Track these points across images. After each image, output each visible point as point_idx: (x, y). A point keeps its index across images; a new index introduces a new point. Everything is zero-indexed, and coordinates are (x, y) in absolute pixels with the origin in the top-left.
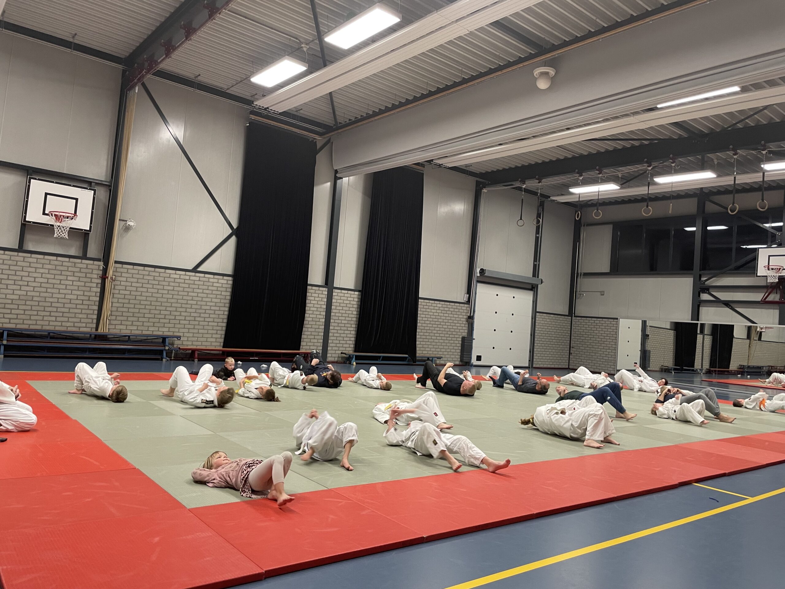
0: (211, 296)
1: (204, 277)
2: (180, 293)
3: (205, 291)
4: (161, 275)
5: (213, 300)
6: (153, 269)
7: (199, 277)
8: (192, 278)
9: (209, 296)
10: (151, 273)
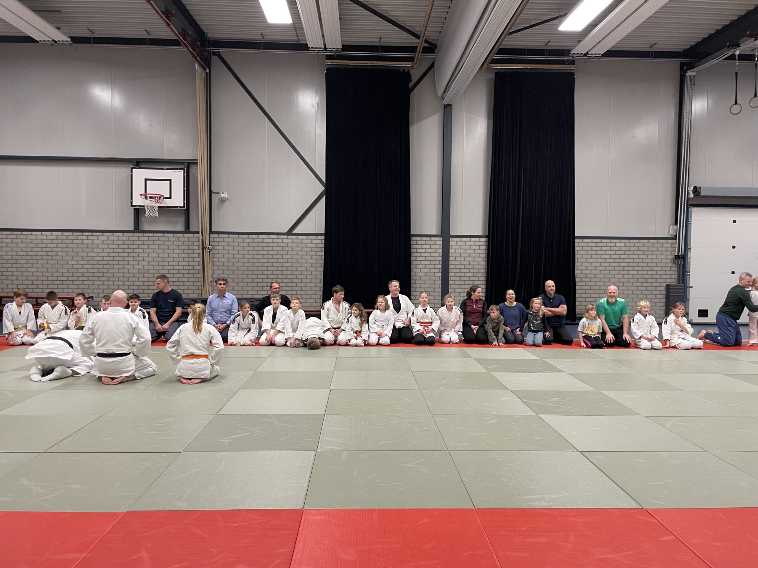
0: (306, 257)
1: (297, 239)
2: (275, 257)
3: (299, 253)
4: (255, 240)
5: (309, 261)
6: (246, 236)
7: (292, 239)
8: (285, 241)
9: (304, 257)
10: (245, 240)
